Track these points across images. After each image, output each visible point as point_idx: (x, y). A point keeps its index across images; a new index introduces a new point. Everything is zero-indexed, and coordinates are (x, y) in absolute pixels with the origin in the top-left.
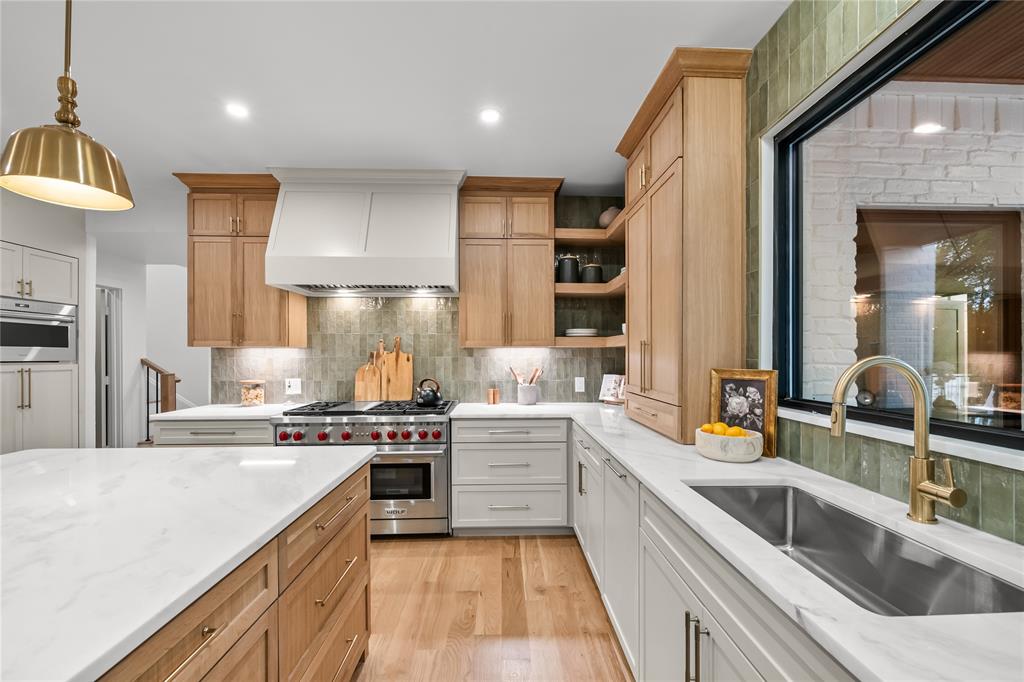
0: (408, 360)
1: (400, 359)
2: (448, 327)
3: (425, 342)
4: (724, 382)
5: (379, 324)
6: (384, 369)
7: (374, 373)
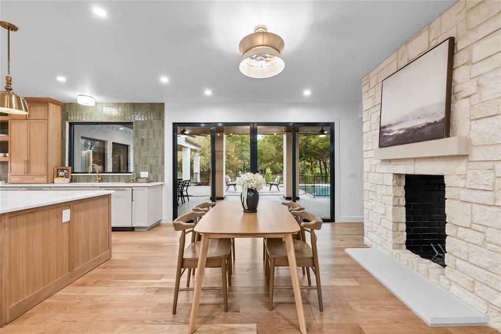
4: (58, 169)
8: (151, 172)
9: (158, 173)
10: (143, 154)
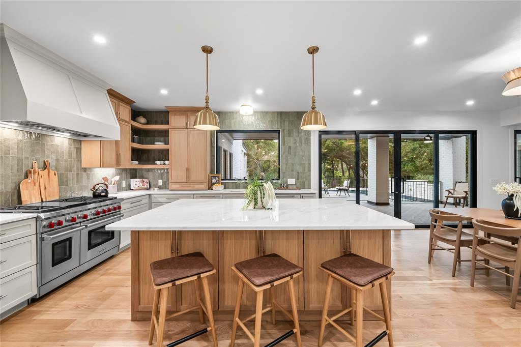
0: (55, 175)
1: (50, 174)
2: (74, 155)
3: (62, 164)
5: (32, 151)
6: (42, 181)
7: (34, 183)
8: (297, 179)
9: (304, 180)
10: (290, 161)
